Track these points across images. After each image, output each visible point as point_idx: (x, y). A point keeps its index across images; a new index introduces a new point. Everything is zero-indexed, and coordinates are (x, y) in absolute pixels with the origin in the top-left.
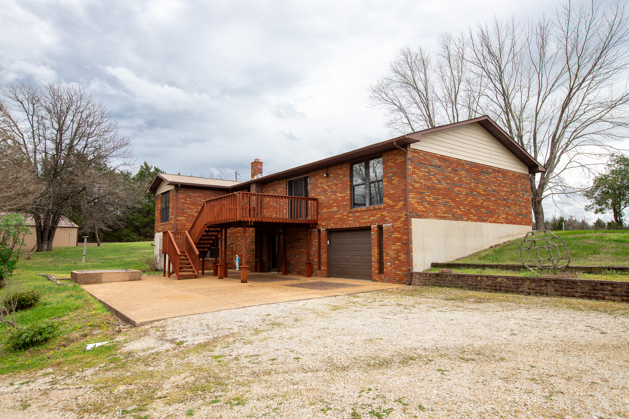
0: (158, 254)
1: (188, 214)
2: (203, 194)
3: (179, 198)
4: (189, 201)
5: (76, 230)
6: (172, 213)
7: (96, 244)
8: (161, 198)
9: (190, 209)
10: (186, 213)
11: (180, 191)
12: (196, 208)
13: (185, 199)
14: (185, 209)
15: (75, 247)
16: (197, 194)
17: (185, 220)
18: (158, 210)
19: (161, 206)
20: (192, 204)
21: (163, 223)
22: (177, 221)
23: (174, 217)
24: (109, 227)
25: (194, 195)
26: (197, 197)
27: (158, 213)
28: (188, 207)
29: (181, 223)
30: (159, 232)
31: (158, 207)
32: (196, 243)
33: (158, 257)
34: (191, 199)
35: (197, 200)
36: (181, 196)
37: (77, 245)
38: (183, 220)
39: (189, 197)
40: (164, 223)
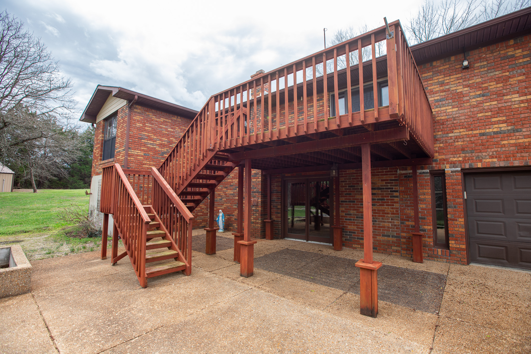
0: (96, 206)
1: (148, 147)
2: (170, 121)
3: (134, 120)
4: (149, 127)
5: (12, 175)
6: (121, 144)
7: (32, 190)
8: (104, 126)
9: (151, 139)
10: (145, 145)
11: (135, 110)
12: (160, 140)
13: (144, 124)
14: (143, 139)
15: (8, 193)
16: (162, 120)
17: (142, 156)
18: (98, 144)
19: (102, 137)
20: (155, 132)
21: (104, 162)
22: (129, 155)
23: (124, 150)
24: (55, 176)
25: (158, 120)
26: (162, 123)
27: (99, 147)
28: (148, 136)
29: (137, 159)
30: (98, 174)
31: (98, 140)
32: (180, 191)
33: (96, 210)
34: (152, 124)
35: (161, 128)
36: (137, 118)
37: (12, 191)
38: (139, 156)
39: (151, 121)
40: (106, 161)
